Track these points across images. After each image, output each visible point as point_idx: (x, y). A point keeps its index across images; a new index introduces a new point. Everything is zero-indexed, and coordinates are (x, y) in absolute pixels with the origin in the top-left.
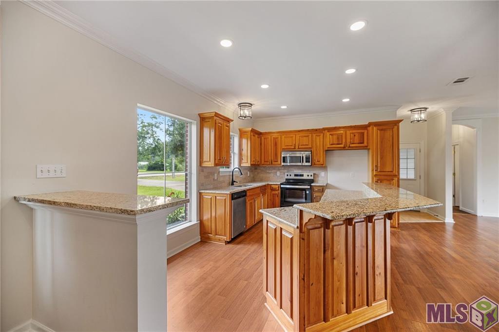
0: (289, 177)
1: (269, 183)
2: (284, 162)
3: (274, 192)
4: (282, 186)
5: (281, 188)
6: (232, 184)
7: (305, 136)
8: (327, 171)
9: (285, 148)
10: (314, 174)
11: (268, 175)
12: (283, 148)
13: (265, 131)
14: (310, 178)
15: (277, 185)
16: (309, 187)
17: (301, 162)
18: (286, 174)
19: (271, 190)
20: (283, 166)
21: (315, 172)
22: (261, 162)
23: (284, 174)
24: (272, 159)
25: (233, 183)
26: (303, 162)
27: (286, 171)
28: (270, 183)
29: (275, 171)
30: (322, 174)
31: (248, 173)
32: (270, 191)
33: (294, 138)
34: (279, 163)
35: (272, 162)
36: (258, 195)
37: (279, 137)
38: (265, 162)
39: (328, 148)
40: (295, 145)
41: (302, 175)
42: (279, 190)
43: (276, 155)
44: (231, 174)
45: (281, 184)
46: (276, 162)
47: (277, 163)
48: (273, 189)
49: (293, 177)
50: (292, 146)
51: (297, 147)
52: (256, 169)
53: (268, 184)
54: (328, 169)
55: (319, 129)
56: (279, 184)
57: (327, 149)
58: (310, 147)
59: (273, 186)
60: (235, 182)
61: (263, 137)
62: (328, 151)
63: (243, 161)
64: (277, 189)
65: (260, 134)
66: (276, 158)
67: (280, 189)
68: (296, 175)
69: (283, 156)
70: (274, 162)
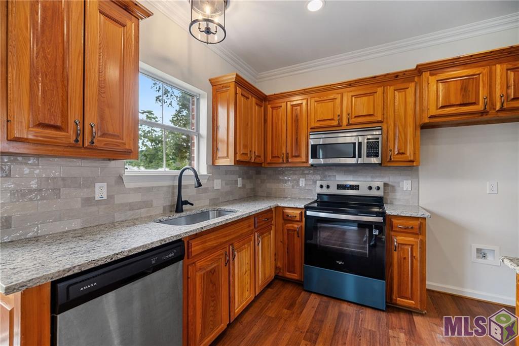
0: (324, 191)
1: (279, 205)
2: (314, 156)
3: (289, 226)
4: (309, 213)
5: (307, 217)
6: (179, 209)
7: (365, 95)
8: (418, 177)
9: (318, 125)
10: (385, 185)
11: (282, 186)
12: (313, 125)
13: (273, 93)
14: (374, 193)
15: (297, 208)
16: (380, 219)
17: (354, 157)
18: (319, 183)
19: (284, 219)
20: (312, 165)
21: (386, 180)
22: (265, 157)
23: (315, 182)
24: (289, 151)
25: (179, 205)
26: (360, 156)
27: (318, 177)
28: (282, 205)
29: (295, 177)
30: (405, 185)
31: (240, 181)
32: (281, 221)
33: (338, 101)
34: (304, 159)
35: (287, 158)
36: (244, 238)
37: (304, 102)
38: (273, 157)
39: (431, 117)
40: (340, 116)
41: (356, 187)
42: (301, 221)
43: (297, 142)
44: (177, 183)
45: (307, 208)
46: (296, 156)
47: (298, 160)
48: (288, 219)
49: (333, 190)
50: (332, 119)
51: (345, 122)
52: (258, 173)
53: (277, 207)
54: (420, 173)
55: (404, 73)
56: (303, 206)
57: (427, 121)
58: (380, 119)
59: (287, 211)
60: (186, 203)
61: (269, 106)
62: (428, 127)
63: (220, 154)
64: (298, 218)
65: (263, 99)
66: (297, 149)
67: (304, 219)
68: (340, 187)
69: (312, 142)
70: (293, 157)
